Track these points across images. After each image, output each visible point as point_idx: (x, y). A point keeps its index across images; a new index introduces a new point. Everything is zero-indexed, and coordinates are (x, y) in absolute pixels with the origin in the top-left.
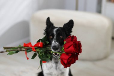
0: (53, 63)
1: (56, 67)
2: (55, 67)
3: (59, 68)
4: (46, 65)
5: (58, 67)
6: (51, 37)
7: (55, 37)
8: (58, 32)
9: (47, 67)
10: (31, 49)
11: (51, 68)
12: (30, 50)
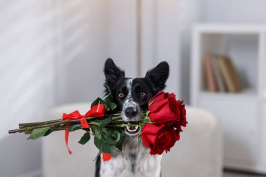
0: (127, 159)
1: (133, 166)
2: (131, 168)
3: (139, 170)
4: (112, 164)
5: (136, 168)
6: (121, 95)
7: (130, 94)
8: (137, 85)
9: (112, 169)
10: (79, 123)
11: (121, 171)
12: (77, 126)
